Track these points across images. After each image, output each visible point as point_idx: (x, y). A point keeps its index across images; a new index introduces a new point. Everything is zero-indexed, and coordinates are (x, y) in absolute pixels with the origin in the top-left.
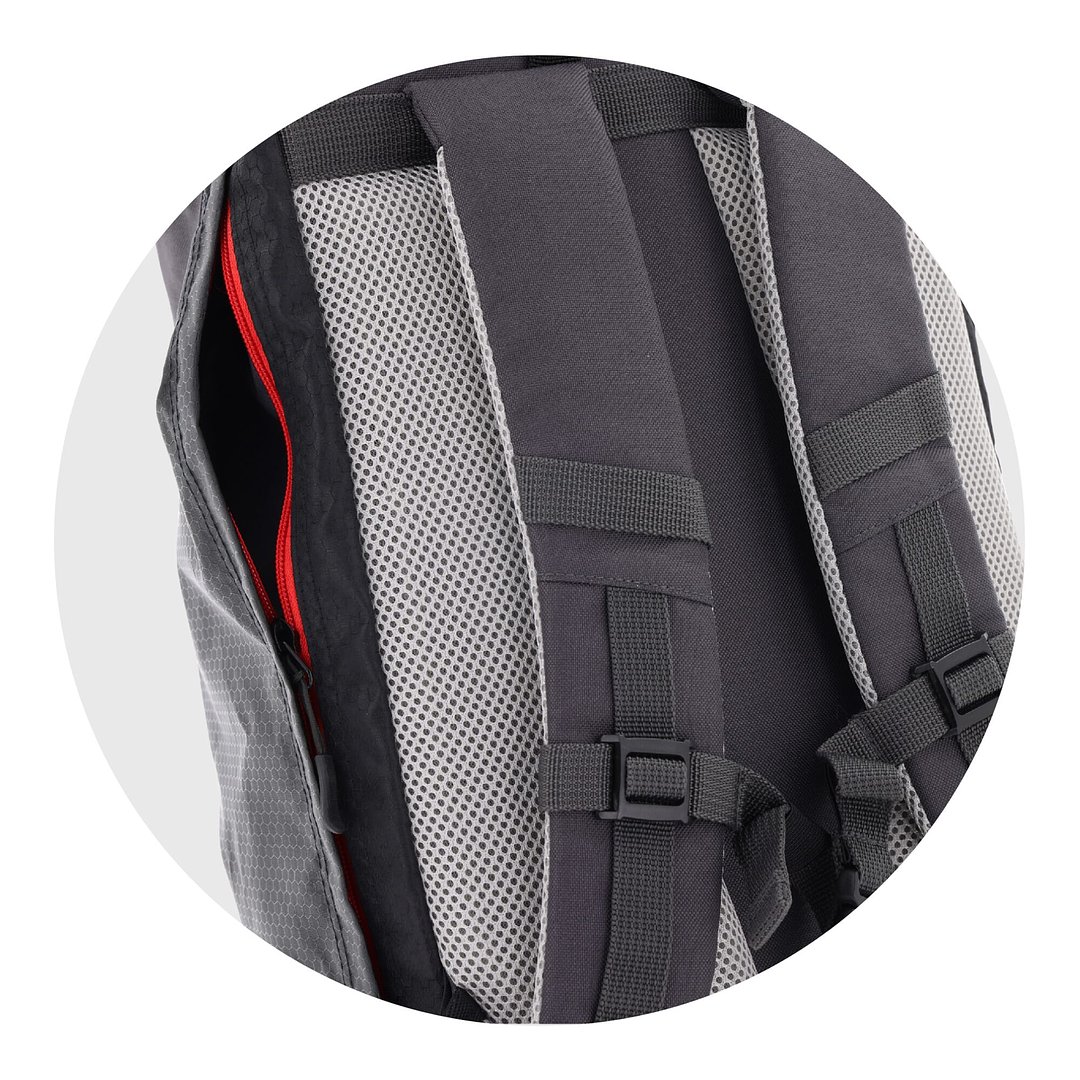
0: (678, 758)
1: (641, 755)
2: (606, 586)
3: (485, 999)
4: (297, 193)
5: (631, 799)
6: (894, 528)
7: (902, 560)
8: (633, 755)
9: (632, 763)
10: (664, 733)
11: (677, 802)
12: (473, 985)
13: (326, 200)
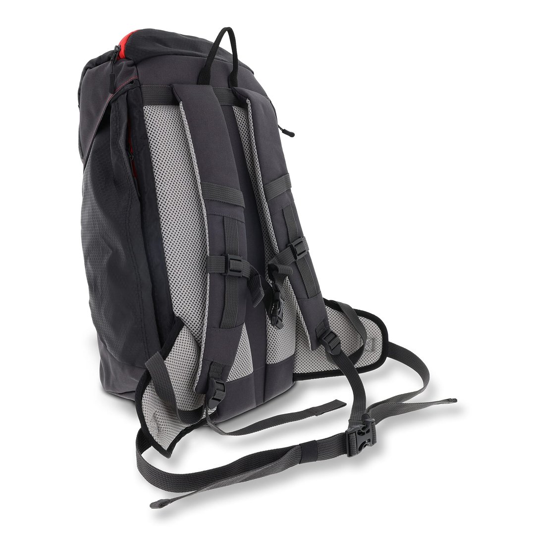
0: (240, 261)
1: (233, 259)
2: (223, 217)
3: (185, 320)
4: (144, 108)
5: (231, 270)
6: (283, 210)
7: (284, 218)
8: (231, 259)
9: (231, 261)
10: (236, 254)
11: (240, 272)
12: (182, 316)
13: (151, 111)
